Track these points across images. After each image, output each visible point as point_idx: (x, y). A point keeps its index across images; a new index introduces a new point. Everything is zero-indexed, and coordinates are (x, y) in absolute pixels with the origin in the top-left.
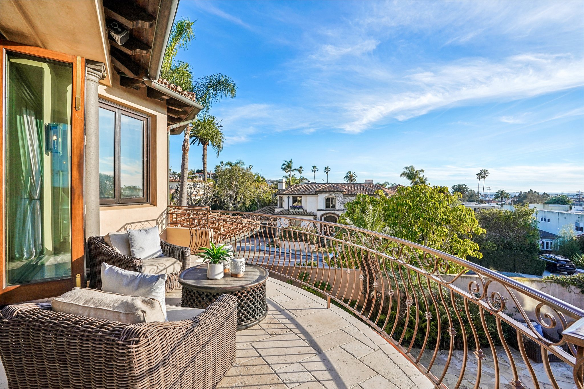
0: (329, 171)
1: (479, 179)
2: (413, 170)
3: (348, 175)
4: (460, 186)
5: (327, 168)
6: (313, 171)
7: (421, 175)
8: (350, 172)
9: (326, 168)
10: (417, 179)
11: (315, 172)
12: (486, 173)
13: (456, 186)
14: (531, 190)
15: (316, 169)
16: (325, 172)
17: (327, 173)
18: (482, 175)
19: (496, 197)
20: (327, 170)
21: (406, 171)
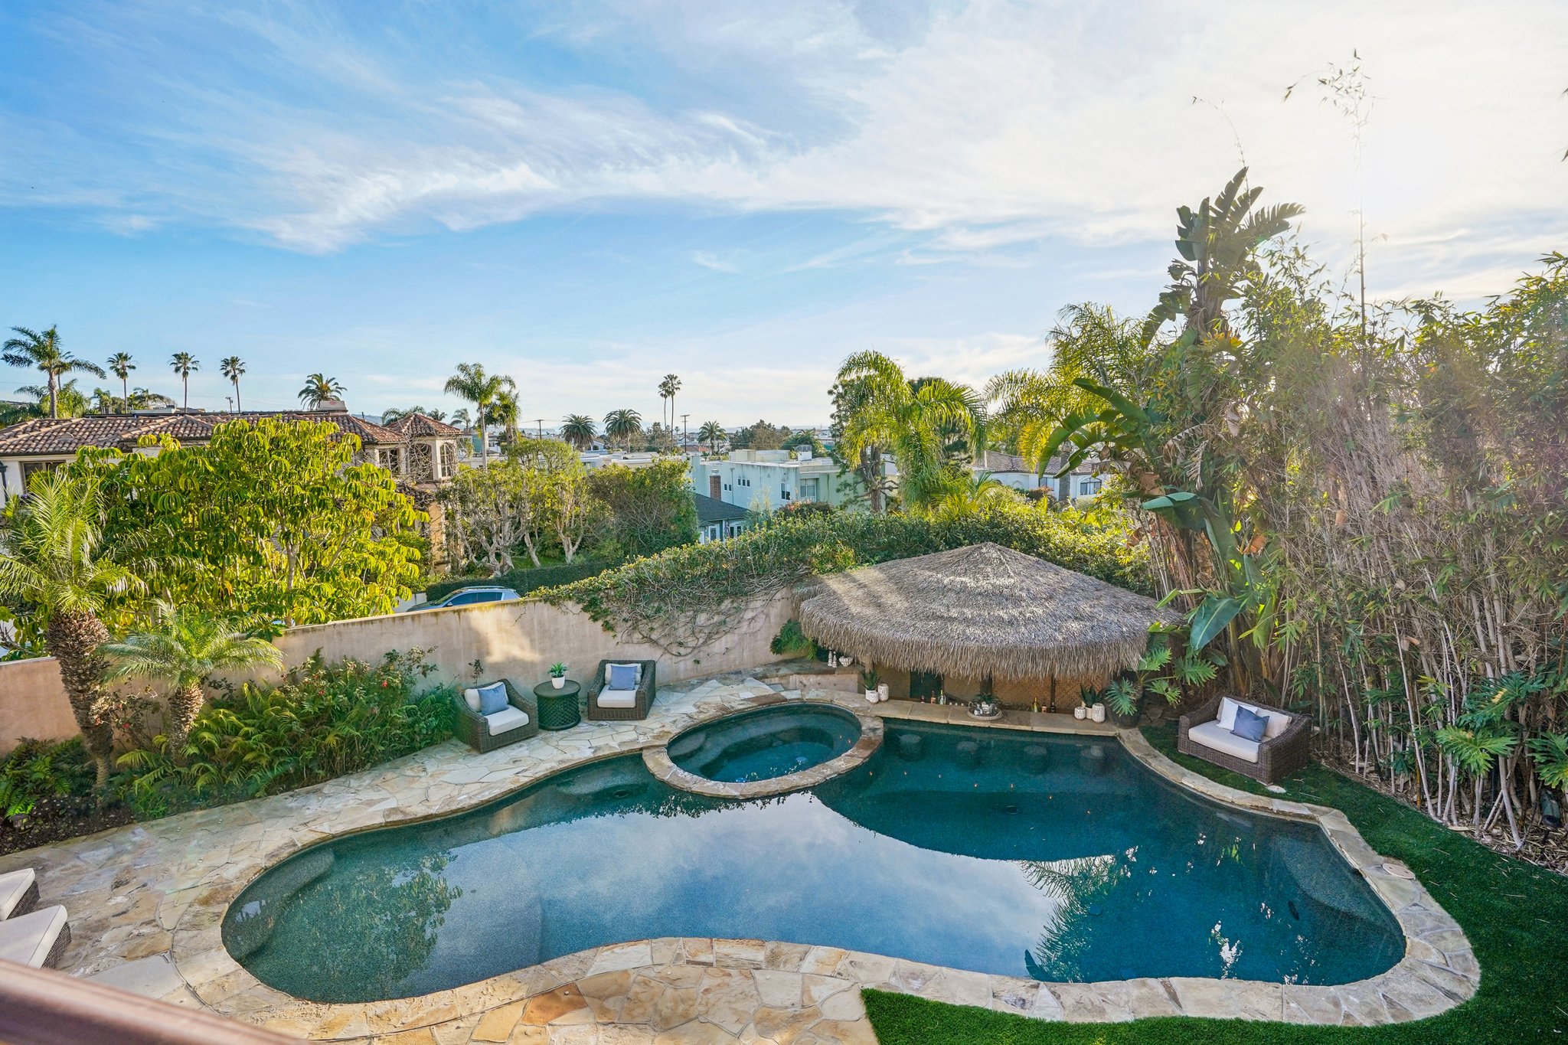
0: (242, 371)
1: (666, 397)
2: (479, 374)
3: (313, 387)
4: (622, 414)
5: (234, 361)
6: (177, 370)
7: (505, 388)
8: (320, 378)
9: (226, 362)
10: (494, 399)
11: (185, 374)
12: (675, 382)
13: (615, 413)
14: (762, 421)
15: (189, 365)
16: (226, 374)
17: (234, 377)
18: (668, 388)
19: (702, 439)
20: (231, 367)
21: (462, 377)
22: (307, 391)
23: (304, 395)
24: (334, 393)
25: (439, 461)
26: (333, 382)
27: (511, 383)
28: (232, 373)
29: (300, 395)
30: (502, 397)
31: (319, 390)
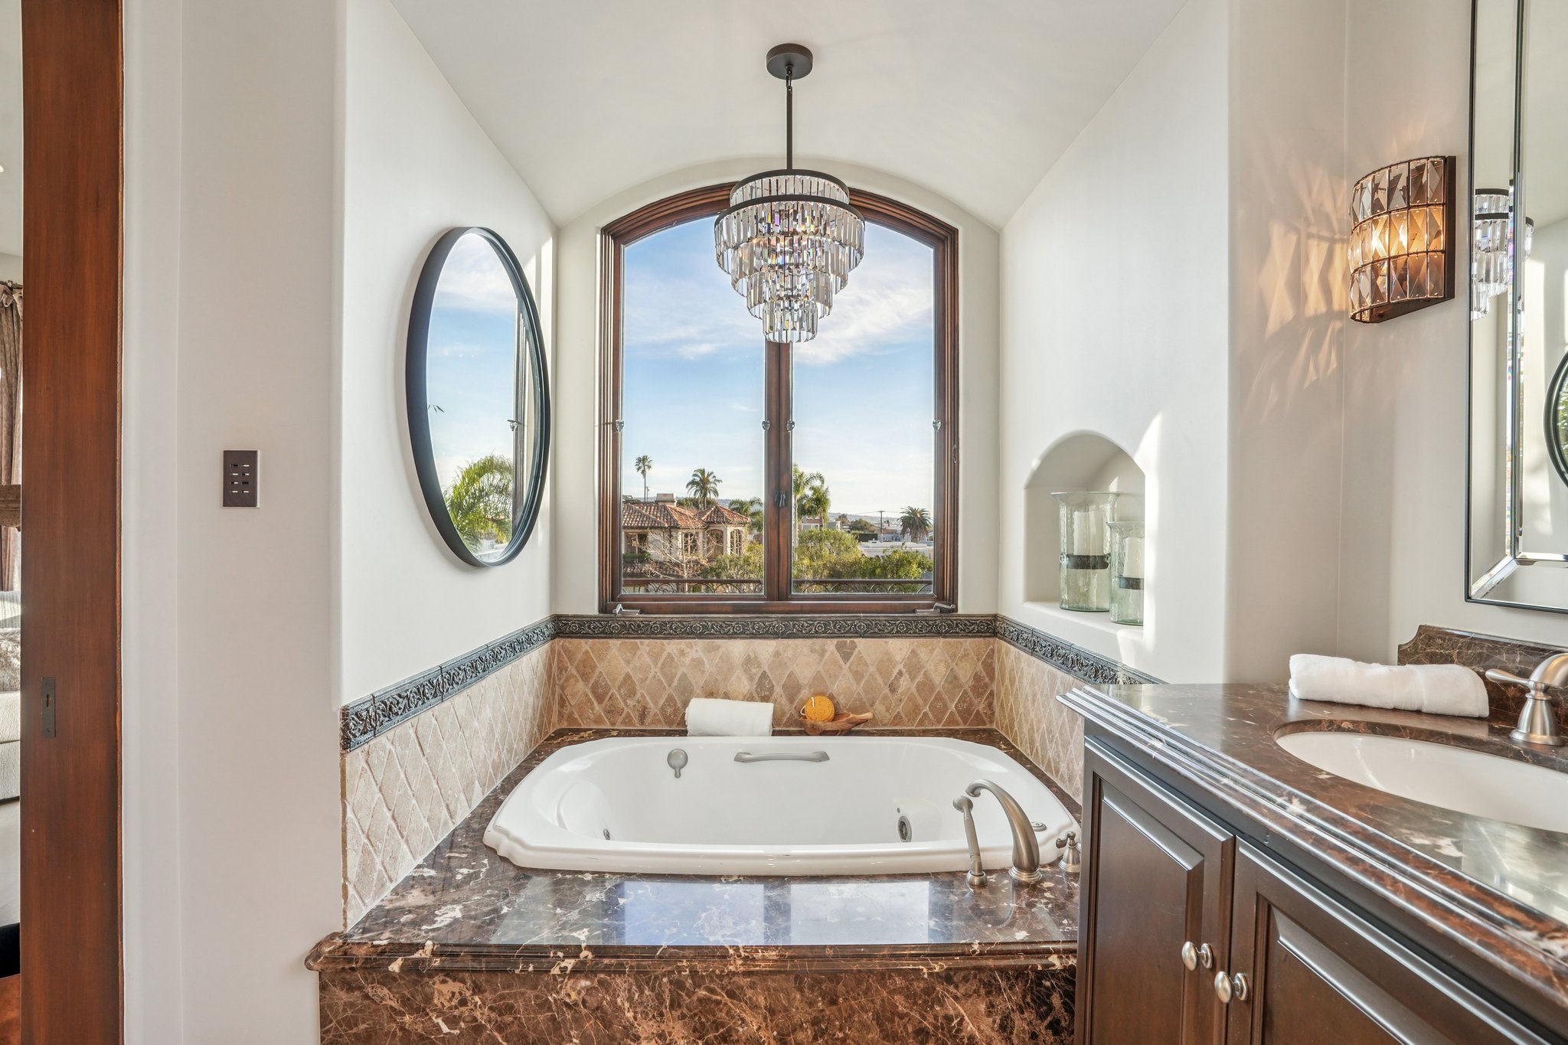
22: (693, 483)
23: (690, 486)
24: (713, 485)
25: (729, 545)
26: (712, 476)
27: (821, 478)
28: (642, 469)
29: (687, 486)
30: (814, 489)
31: (702, 482)
